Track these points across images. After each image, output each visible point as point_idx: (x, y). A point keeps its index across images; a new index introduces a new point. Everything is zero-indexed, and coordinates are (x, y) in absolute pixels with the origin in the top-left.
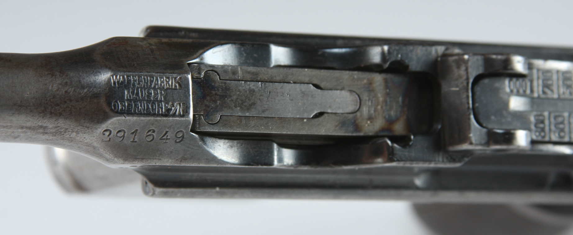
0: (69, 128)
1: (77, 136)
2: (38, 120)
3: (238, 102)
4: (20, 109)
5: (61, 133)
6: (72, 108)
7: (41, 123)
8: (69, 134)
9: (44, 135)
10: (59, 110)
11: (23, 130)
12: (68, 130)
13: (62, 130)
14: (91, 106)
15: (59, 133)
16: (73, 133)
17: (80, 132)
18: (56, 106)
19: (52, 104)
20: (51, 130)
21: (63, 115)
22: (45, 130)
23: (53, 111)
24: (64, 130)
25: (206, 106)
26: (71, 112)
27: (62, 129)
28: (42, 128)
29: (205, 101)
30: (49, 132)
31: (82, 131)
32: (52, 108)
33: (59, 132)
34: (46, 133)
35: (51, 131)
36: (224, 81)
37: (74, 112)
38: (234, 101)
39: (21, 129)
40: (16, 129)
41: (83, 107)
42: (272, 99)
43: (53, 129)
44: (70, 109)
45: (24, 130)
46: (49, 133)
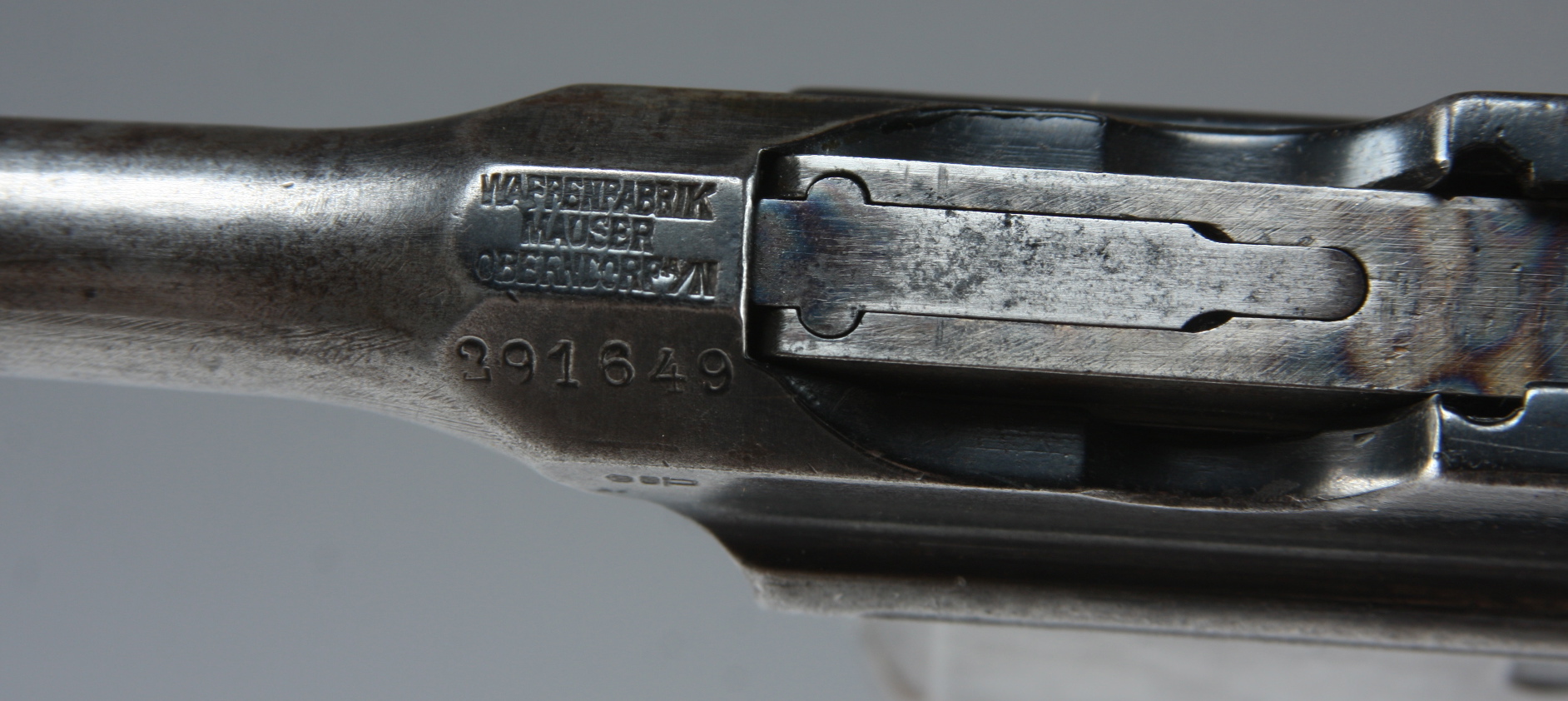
0: (357, 335)
1: (386, 361)
2: (257, 309)
3: (924, 271)
4: (198, 271)
5: (339, 352)
6: (358, 270)
7: (268, 317)
8: (362, 356)
9: (291, 359)
10: (318, 278)
11: (222, 341)
12: (356, 343)
13: (339, 343)
14: (413, 264)
15: (333, 352)
16: (372, 353)
17: (393, 348)
18: (308, 266)
19: (295, 258)
20: (305, 341)
21: (331, 294)
22: (287, 343)
23: (298, 279)
24: (344, 341)
25: (812, 281)
26: (356, 284)
27: (337, 339)
28: (277, 336)
29: (810, 268)
30: (302, 349)
31: (395, 344)
32: (297, 269)
33: (332, 348)
34: (296, 352)
35: (306, 344)
36: (880, 207)
37: (364, 283)
38: (911, 271)
39: (214, 336)
40: (198, 337)
41: (390, 269)
42: (1042, 265)
43: (310, 338)
44: (349, 274)
45: (224, 339)
46: (304, 353)
